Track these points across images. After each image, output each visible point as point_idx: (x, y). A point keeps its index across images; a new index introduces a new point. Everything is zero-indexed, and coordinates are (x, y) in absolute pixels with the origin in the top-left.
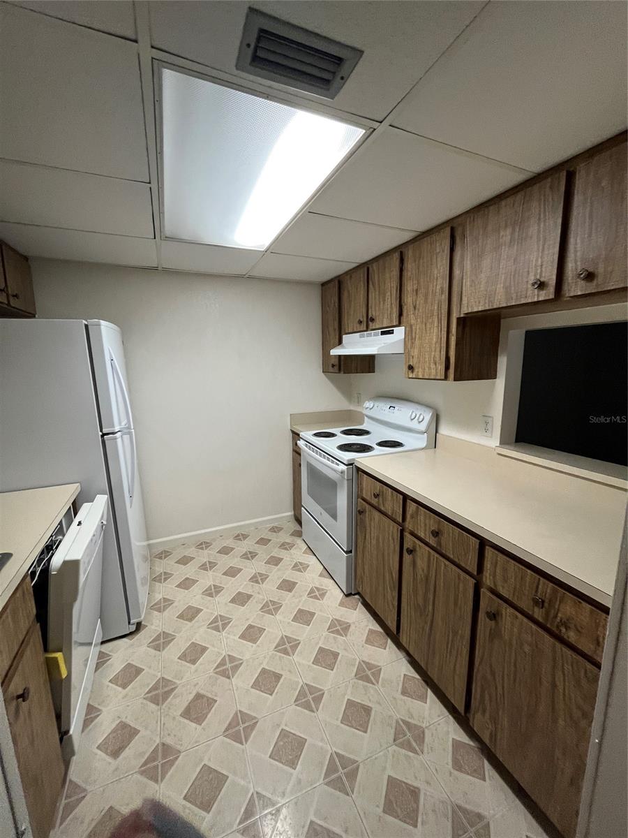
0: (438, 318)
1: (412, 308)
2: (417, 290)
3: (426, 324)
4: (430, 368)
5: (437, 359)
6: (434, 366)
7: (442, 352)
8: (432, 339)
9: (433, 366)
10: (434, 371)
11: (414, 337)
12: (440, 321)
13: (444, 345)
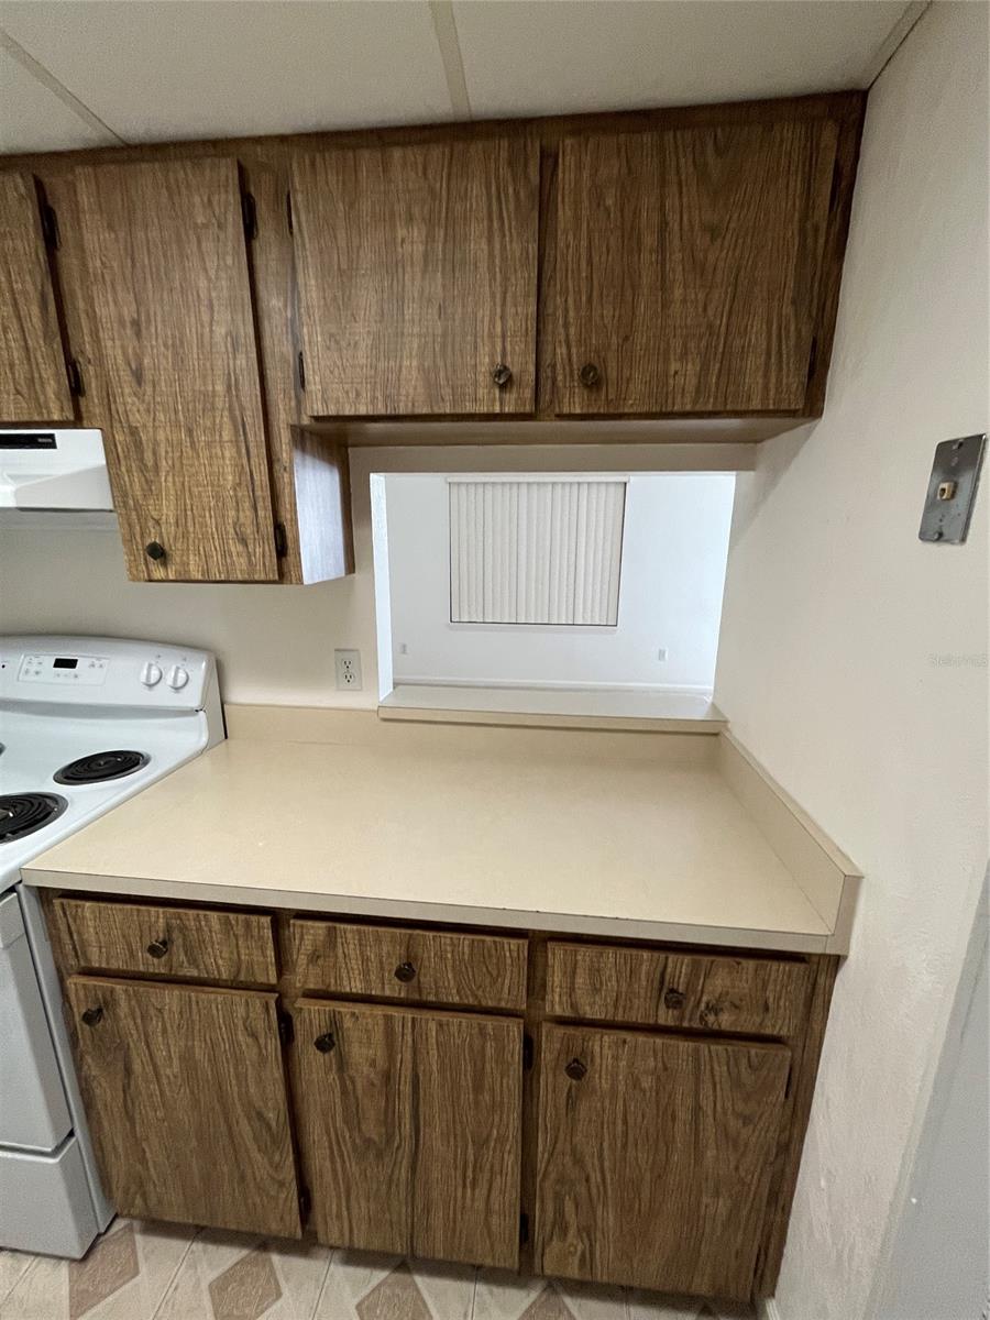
0: (233, 418)
3: (190, 432)
4: (226, 554)
5: (249, 530)
6: (240, 548)
7: (261, 513)
8: (219, 475)
9: (235, 547)
10: (243, 560)
12: (240, 427)
13: (263, 493)
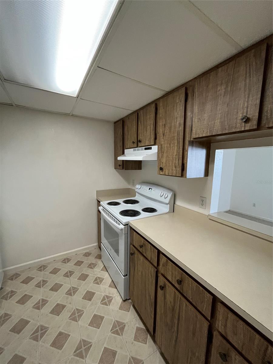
0: (177, 140)
1: (162, 135)
2: (165, 125)
3: (170, 144)
4: (172, 170)
5: (177, 165)
6: (175, 169)
7: (180, 161)
8: (174, 153)
9: (174, 169)
10: (175, 171)
11: (163, 151)
12: (178, 143)
13: (181, 156)
